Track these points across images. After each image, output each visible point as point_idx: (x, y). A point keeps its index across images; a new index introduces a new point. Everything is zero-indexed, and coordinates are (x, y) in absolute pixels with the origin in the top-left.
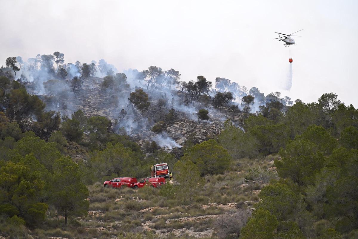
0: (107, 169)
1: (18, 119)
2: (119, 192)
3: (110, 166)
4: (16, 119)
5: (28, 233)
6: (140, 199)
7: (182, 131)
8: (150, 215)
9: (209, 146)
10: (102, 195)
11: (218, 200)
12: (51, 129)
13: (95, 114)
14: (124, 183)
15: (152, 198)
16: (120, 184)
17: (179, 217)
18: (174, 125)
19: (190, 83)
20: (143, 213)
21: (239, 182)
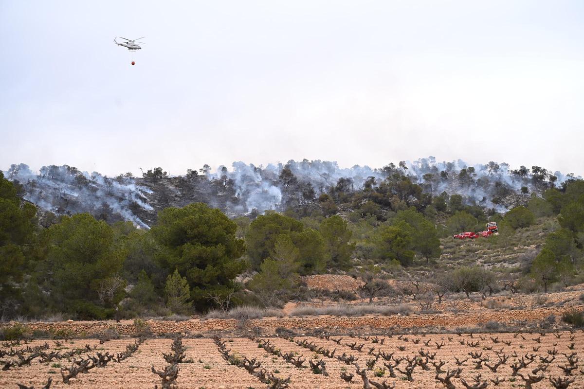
0: (456, 227)
1: (406, 199)
2: (463, 241)
3: (458, 226)
4: (404, 199)
5: (403, 269)
6: (476, 245)
7: (511, 201)
8: (481, 255)
10: (452, 244)
11: (524, 244)
12: (427, 204)
13: (455, 193)
14: (466, 236)
15: (483, 244)
16: (464, 237)
17: (499, 255)
18: (506, 198)
19: (515, 170)
20: (477, 254)
21: (538, 232)
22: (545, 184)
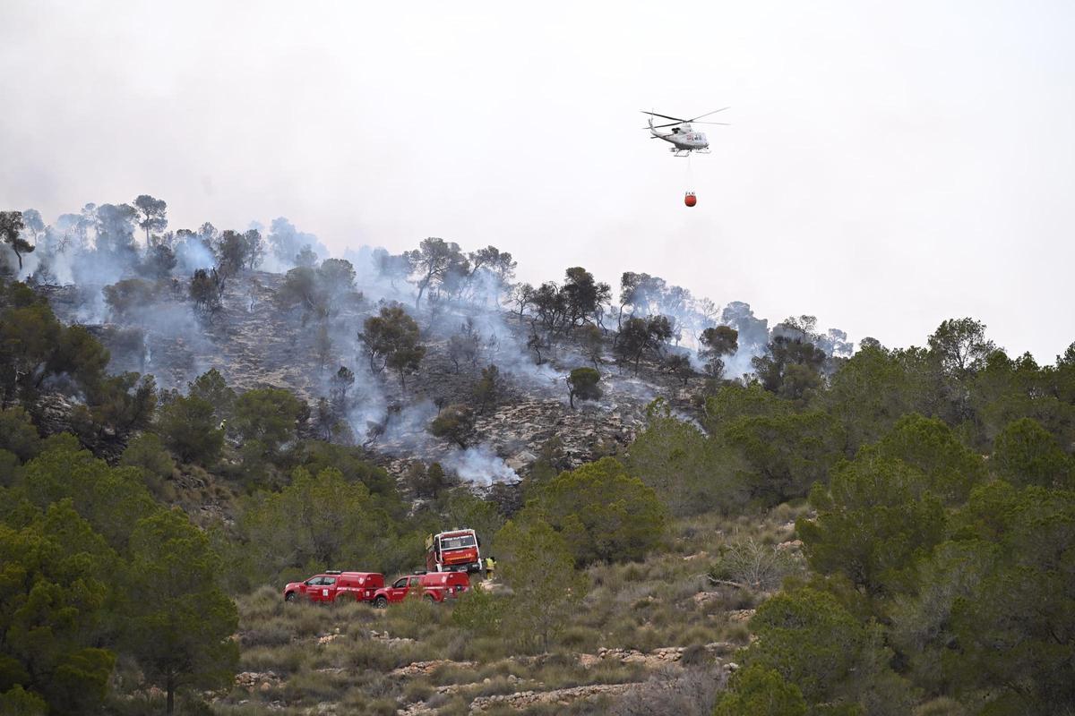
0: (293, 546)
1: (29, 398)
2: (331, 616)
3: (304, 538)
4: (23, 396)
6: (392, 635)
7: (519, 433)
8: (424, 686)
9: (599, 477)
10: (279, 625)
11: (628, 639)
12: (128, 426)
13: (260, 381)
14: (345, 589)
15: (430, 633)
16: (332, 593)
17: (508, 690)
18: (497, 416)
19: (544, 288)
20: (403, 678)
21: (691, 587)
22: (679, 365)
